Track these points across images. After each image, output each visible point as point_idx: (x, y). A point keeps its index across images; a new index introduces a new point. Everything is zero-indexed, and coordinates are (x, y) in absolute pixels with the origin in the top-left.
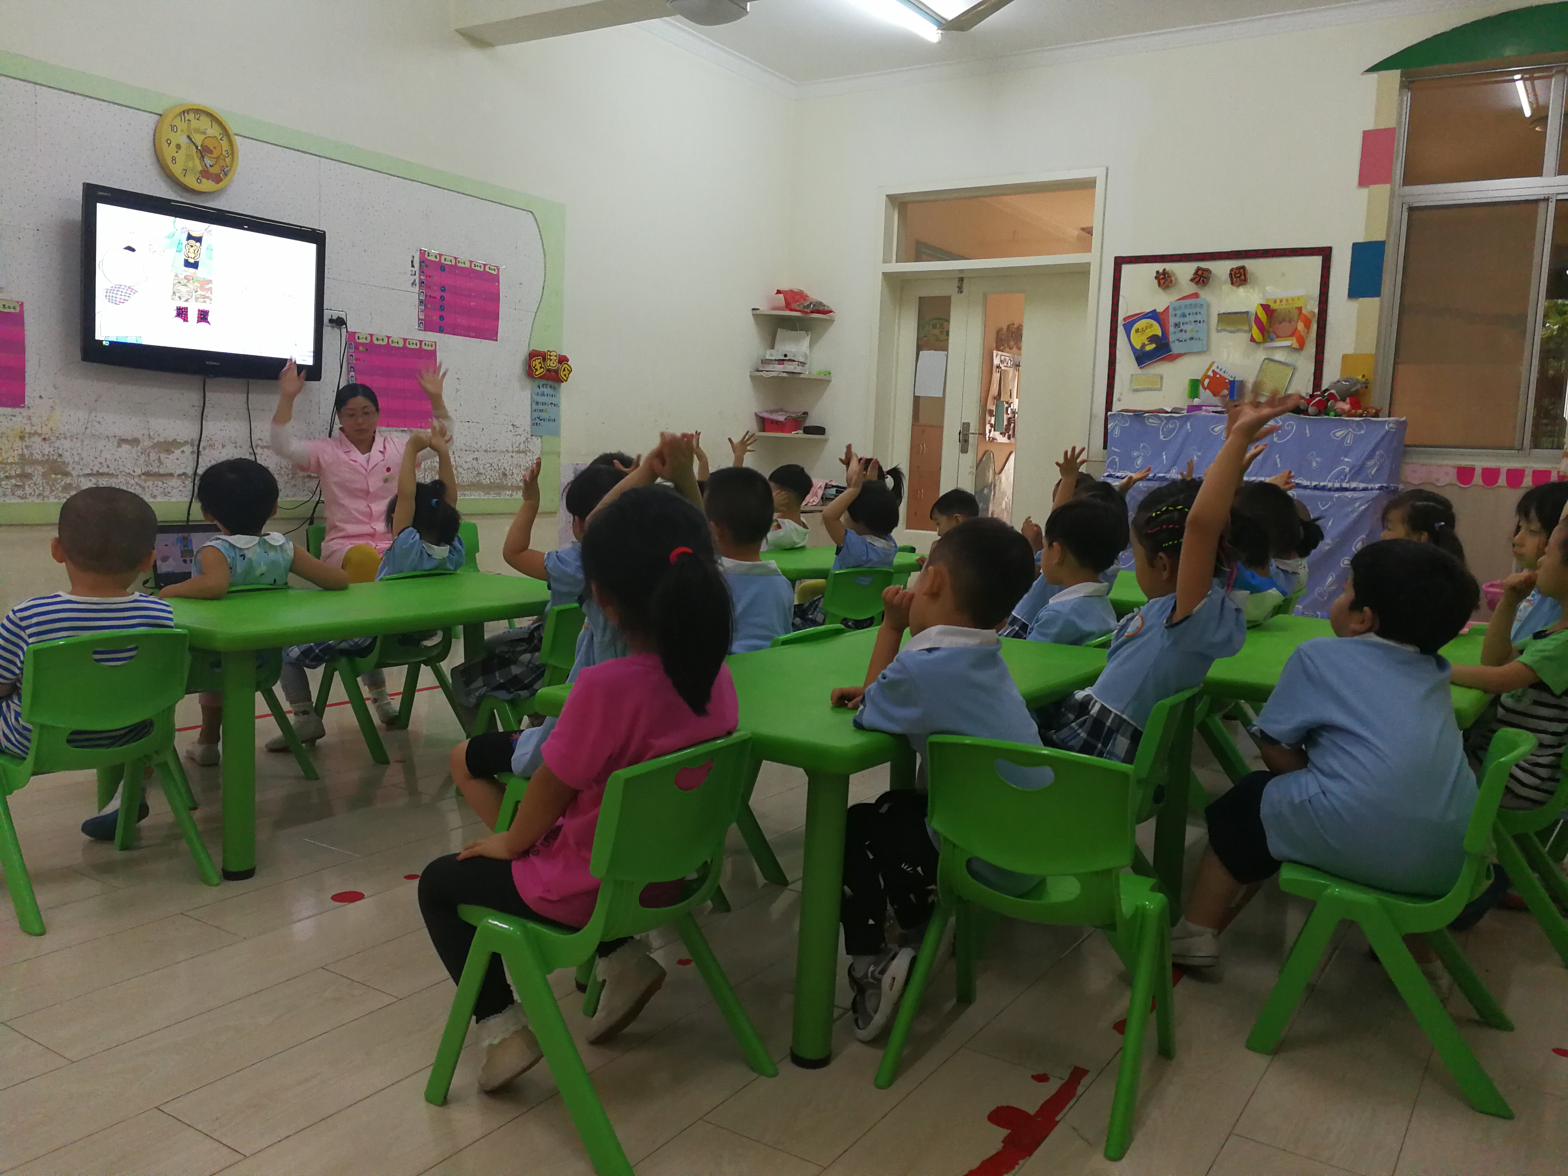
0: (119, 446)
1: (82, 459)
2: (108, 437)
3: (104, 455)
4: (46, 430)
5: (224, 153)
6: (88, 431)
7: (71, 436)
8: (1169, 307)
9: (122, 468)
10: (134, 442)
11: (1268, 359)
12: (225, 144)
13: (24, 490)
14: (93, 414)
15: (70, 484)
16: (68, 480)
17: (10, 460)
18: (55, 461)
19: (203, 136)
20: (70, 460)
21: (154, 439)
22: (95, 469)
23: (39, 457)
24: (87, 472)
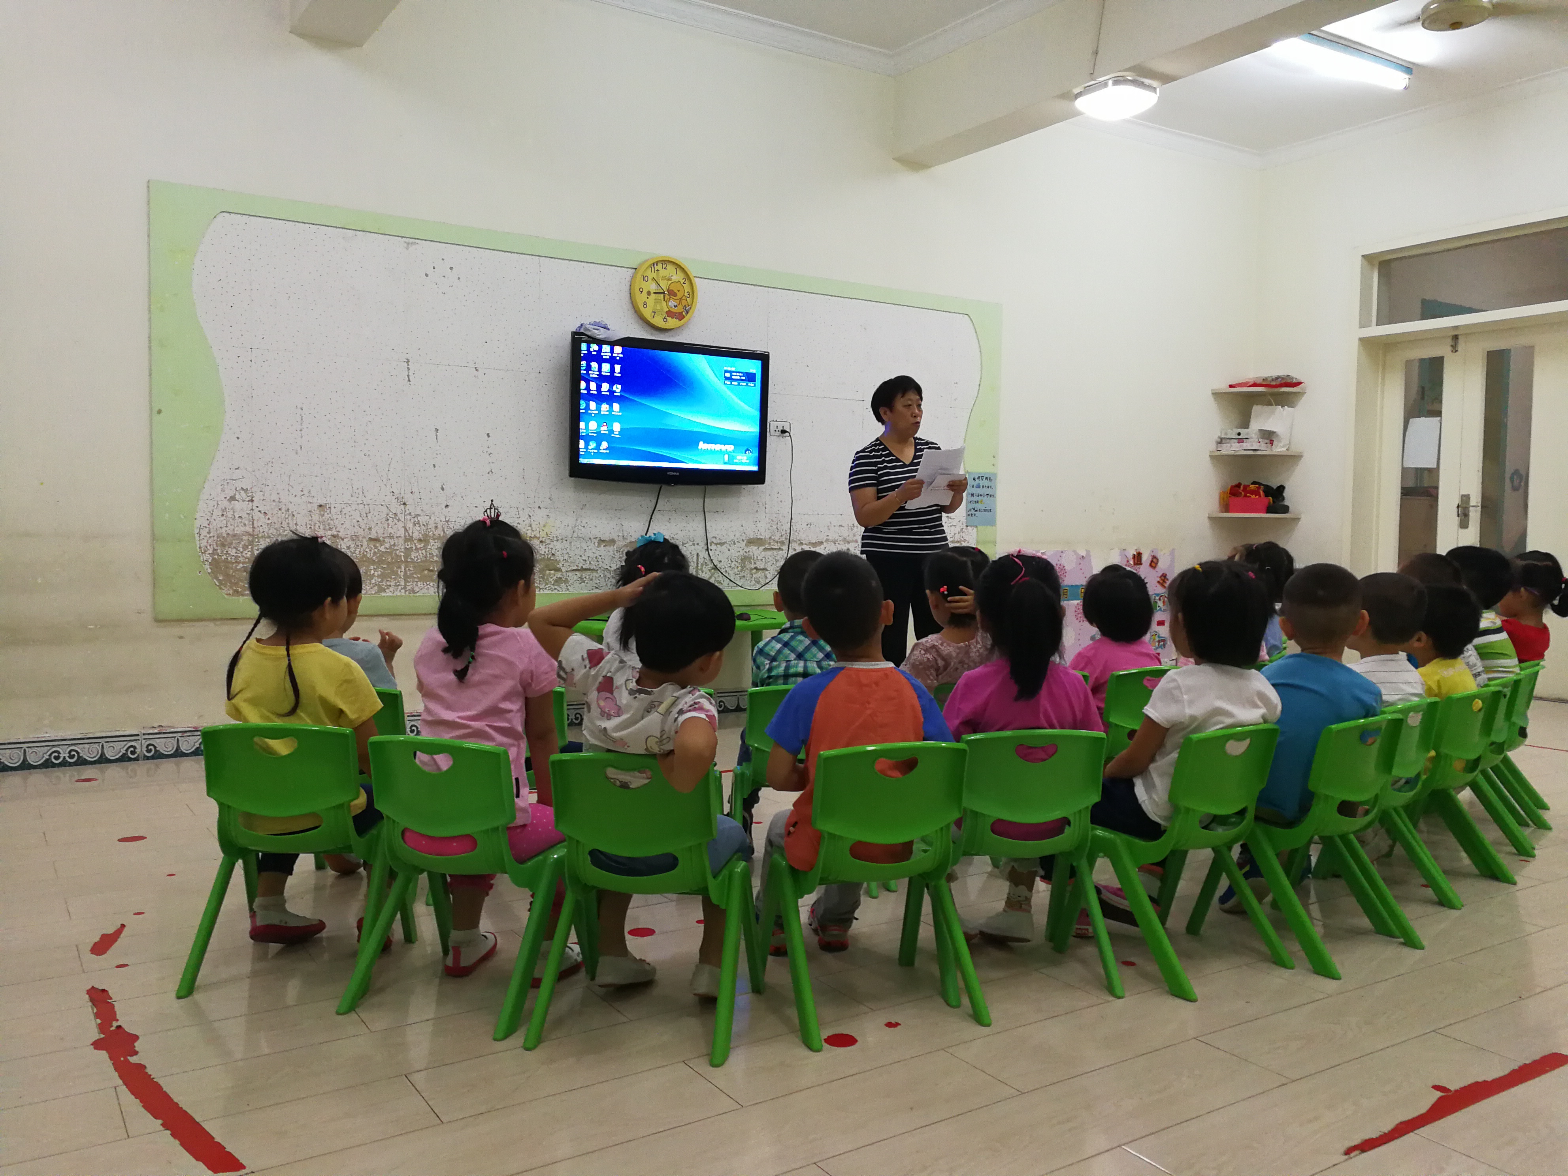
0: (599, 546)
1: (570, 557)
2: (590, 539)
3: (588, 554)
4: (543, 534)
5: (686, 294)
6: (575, 535)
7: (562, 539)
9: (601, 564)
10: (612, 542)
12: (687, 287)
14: (579, 520)
15: (561, 578)
16: (559, 575)
18: (549, 559)
19: (670, 282)
20: (561, 558)
22: (580, 565)
24: (574, 568)
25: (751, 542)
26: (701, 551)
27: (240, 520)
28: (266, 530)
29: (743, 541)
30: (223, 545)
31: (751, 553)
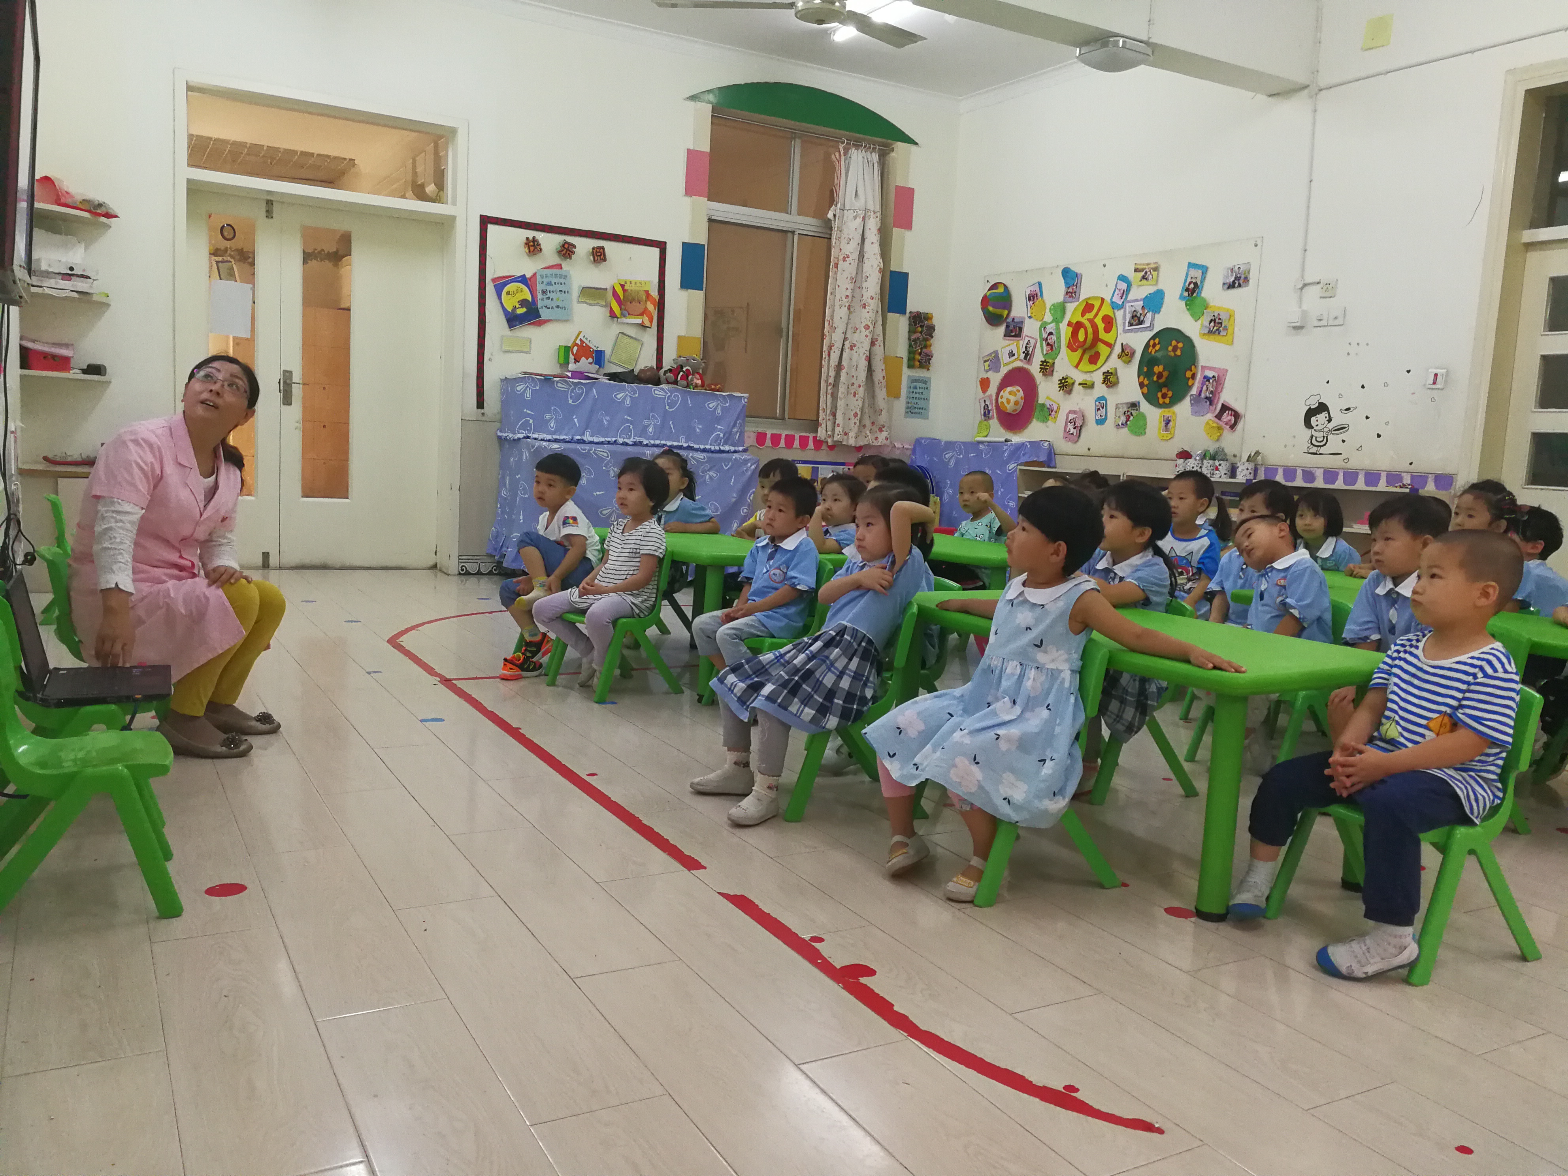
8: (535, 274)
11: (623, 333)
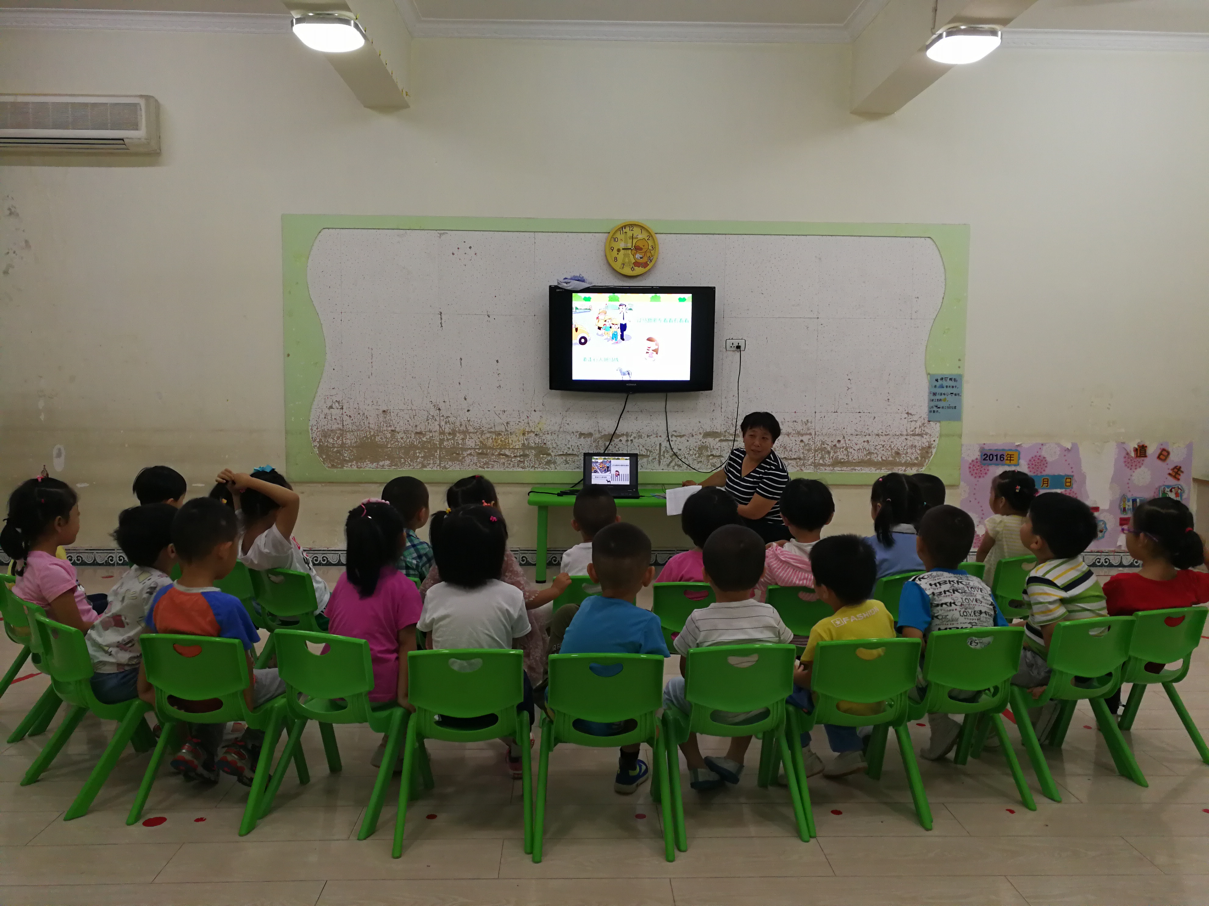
0: (580, 437)
1: (558, 446)
2: (573, 432)
3: (570, 443)
4: (537, 429)
5: (650, 248)
6: (561, 429)
7: (551, 433)
10: (590, 435)
12: (650, 242)
13: (524, 464)
14: (565, 419)
15: (550, 460)
16: (549, 458)
17: (517, 447)
18: (542, 447)
19: (637, 240)
20: (551, 446)
21: (602, 433)
22: (565, 451)
23: (533, 445)
24: (560, 454)
25: (707, 435)
26: (663, 441)
27: (335, 421)
28: (350, 427)
29: (700, 433)
30: (325, 437)
31: (708, 444)
